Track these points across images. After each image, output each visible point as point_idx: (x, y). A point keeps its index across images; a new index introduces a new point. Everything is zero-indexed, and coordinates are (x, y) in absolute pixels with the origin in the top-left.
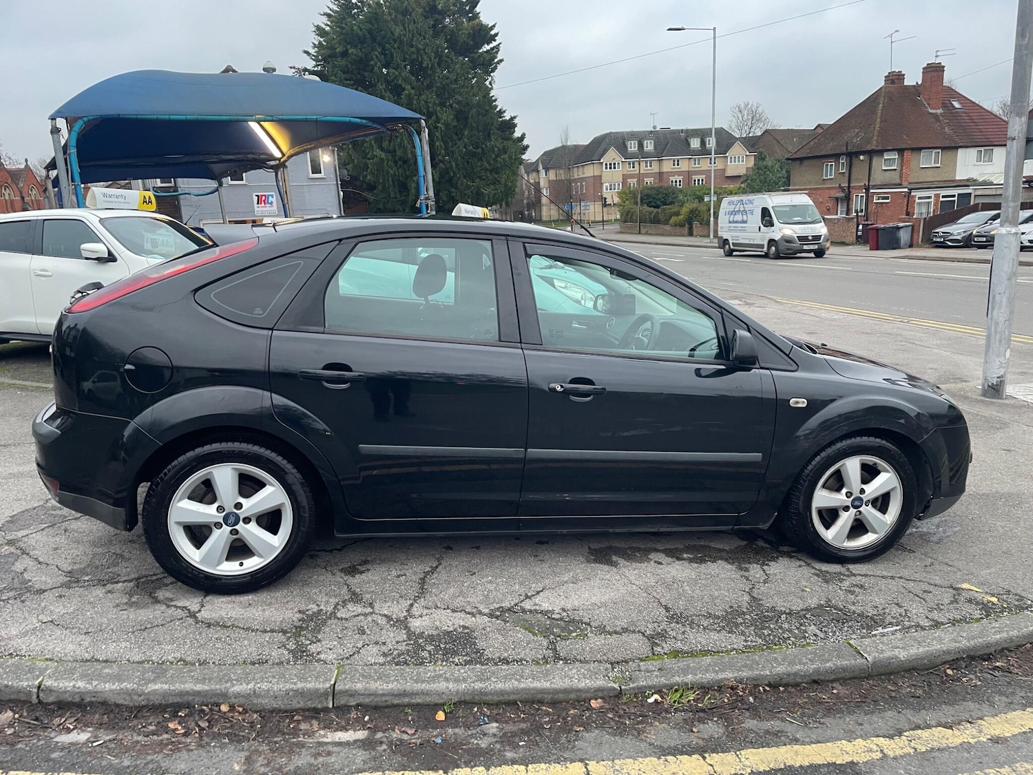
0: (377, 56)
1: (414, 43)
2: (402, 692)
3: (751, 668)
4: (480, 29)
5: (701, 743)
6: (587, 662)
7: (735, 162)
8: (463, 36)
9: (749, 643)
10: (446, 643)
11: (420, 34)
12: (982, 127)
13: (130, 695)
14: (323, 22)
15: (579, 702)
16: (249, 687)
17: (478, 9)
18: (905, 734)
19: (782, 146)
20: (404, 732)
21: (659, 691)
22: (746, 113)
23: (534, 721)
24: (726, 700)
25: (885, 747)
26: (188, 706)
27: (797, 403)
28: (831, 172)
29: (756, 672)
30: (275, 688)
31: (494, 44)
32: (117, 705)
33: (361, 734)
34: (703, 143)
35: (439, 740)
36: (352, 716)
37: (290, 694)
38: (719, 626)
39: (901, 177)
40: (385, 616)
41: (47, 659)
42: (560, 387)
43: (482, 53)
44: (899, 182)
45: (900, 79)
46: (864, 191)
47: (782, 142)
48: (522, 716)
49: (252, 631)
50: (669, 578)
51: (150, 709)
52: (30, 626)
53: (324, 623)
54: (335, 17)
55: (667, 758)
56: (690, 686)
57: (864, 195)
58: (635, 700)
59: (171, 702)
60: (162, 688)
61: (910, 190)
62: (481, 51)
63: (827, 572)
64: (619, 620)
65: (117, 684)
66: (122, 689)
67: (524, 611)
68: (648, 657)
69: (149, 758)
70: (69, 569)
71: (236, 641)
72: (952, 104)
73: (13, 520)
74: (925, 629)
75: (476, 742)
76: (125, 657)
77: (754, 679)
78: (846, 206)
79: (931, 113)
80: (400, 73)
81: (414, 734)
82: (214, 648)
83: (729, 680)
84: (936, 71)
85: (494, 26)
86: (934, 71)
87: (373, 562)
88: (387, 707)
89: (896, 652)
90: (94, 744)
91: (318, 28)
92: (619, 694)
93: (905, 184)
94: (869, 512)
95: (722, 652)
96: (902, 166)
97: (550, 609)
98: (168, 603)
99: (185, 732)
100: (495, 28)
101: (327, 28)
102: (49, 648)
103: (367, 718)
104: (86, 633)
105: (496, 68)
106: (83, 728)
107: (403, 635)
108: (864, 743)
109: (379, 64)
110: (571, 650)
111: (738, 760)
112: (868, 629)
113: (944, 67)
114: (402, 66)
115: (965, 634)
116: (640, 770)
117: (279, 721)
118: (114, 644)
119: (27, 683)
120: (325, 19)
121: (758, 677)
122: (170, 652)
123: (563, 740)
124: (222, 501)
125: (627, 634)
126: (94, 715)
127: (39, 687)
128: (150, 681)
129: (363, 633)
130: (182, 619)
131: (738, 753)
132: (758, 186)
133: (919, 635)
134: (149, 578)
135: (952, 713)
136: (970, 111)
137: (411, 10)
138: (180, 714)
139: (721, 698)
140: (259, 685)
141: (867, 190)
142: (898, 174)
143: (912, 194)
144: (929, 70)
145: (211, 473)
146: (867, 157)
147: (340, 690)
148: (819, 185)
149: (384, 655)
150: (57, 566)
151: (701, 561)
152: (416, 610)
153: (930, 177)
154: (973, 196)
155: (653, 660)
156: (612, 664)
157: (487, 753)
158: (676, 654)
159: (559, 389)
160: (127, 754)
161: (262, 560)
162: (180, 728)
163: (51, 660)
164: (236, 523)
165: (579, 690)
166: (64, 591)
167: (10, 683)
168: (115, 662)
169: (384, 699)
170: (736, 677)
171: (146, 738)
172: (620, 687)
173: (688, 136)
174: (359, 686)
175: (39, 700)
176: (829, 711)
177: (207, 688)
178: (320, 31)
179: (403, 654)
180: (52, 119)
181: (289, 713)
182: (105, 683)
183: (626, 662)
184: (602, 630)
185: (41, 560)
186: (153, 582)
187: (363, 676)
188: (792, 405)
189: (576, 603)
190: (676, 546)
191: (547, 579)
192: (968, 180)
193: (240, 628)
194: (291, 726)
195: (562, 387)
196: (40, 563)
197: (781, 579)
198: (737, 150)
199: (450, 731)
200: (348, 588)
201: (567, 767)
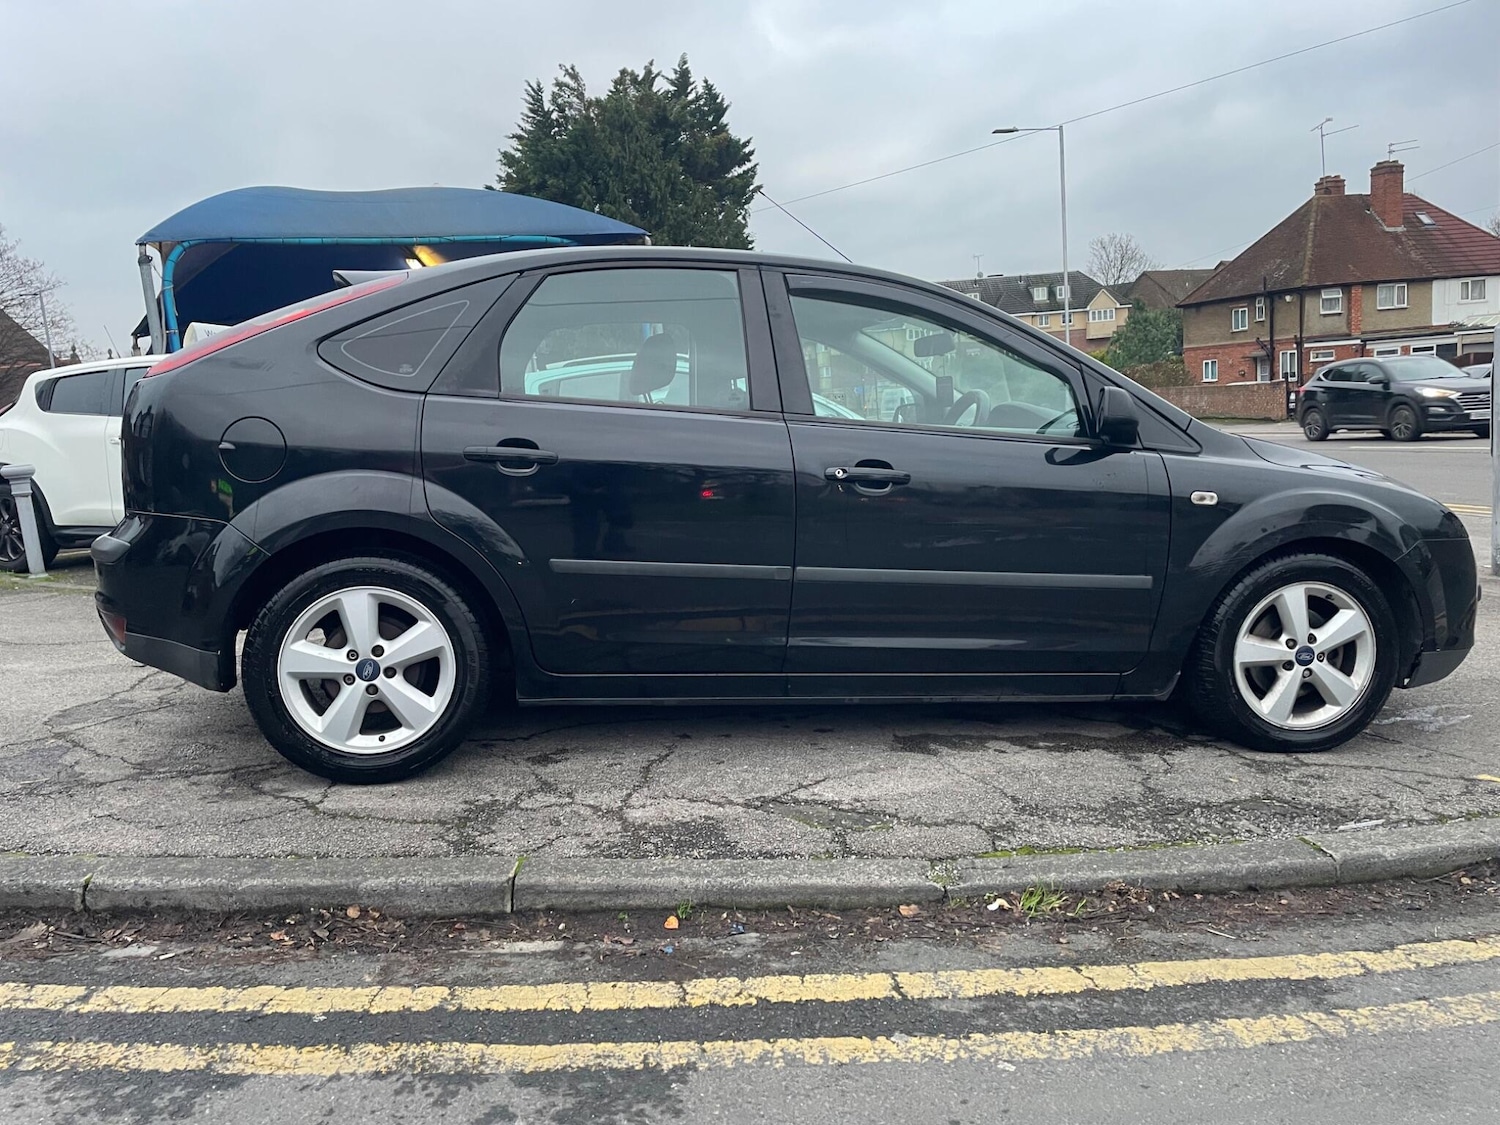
0: (585, 188)
1: (637, 168)
2: (614, 889)
3: (1148, 866)
4: (728, 146)
5: (1074, 955)
6: (894, 857)
7: (1100, 318)
8: (705, 155)
9: (1144, 839)
10: (679, 834)
11: (645, 156)
12: (1466, 249)
13: (217, 894)
14: (512, 147)
15: (882, 908)
16: (389, 881)
17: (724, 120)
18: (1399, 947)
19: (1169, 294)
20: (616, 942)
21: (1005, 894)
22: (1112, 250)
23: (814, 930)
24: (1111, 909)
25: (1368, 962)
26: (300, 909)
27: (1203, 498)
28: (1244, 321)
29: (1156, 871)
30: (427, 882)
31: (748, 165)
32: (198, 911)
33: (553, 945)
34: (1051, 294)
35: (669, 950)
36: (540, 923)
37: (449, 890)
38: (1097, 819)
39: (1349, 324)
40: (590, 806)
41: (100, 856)
42: (841, 472)
43: (732, 178)
44: (1347, 332)
45: (1338, 187)
46: (1295, 346)
47: (1168, 289)
48: (795, 924)
49: (396, 822)
50: (1017, 768)
51: (246, 916)
52: (78, 821)
53: (501, 814)
54: (528, 139)
55: (1020, 969)
56: (1053, 888)
57: (1296, 351)
58: (968, 906)
59: (275, 904)
60: (262, 883)
61: (1364, 341)
62: (730, 176)
63: (1264, 762)
64: (941, 811)
65: (198, 880)
66: (205, 886)
67: (796, 801)
68: (986, 853)
69: (240, 969)
70: (140, 760)
71: (371, 832)
72: (1418, 218)
73: (64, 714)
74: (1423, 824)
75: (724, 952)
76: (212, 852)
77: (1154, 880)
78: (1268, 370)
79: (1388, 232)
80: (618, 209)
81: (632, 944)
82: (338, 840)
83: (1113, 880)
84: (1392, 172)
85: (748, 142)
86: (1388, 173)
87: (574, 750)
88: (593, 911)
89: (1380, 849)
90: (162, 958)
91: (505, 155)
92: (944, 897)
93: (1355, 334)
94: (1323, 670)
95: (1103, 849)
96: (1349, 310)
97: (837, 799)
98: (276, 794)
99: (295, 944)
100: (750, 145)
101: (518, 155)
102: (104, 844)
103: (562, 926)
104: (156, 828)
105: (751, 197)
106: (146, 941)
107: (617, 826)
108: (1335, 957)
109: (589, 197)
110: (868, 842)
111: (1133, 973)
112: (1332, 824)
113: (1403, 166)
114: (622, 198)
115: (1487, 830)
116: (977, 982)
117: (433, 931)
118: (197, 838)
119: (68, 881)
120: (515, 143)
121: (1160, 878)
122: (276, 844)
123: (858, 949)
124: (355, 644)
125: (954, 826)
126: (164, 924)
127: (85, 887)
128: (246, 876)
129: (558, 823)
130: (296, 810)
131: (1132, 966)
132: (1135, 346)
133: (1415, 829)
134: (251, 769)
135: (1474, 925)
136: (1445, 228)
137: (632, 123)
138: (288, 921)
139: (1103, 907)
140: (404, 879)
141: (1300, 344)
142: (1344, 321)
143: (1368, 347)
144: (1380, 171)
145: (339, 600)
146: (1296, 298)
147: (522, 885)
148: (1227, 340)
149: (588, 847)
150: (122, 758)
151: (1067, 749)
152: (633, 800)
153: (1393, 322)
154: (1459, 346)
155: (995, 856)
156: (931, 860)
157: (742, 963)
158: (1031, 849)
159: (840, 475)
160: (208, 966)
161: (412, 732)
162: (287, 939)
163: (105, 856)
164: (375, 676)
165: (882, 890)
166: (131, 784)
167: (44, 882)
168: (198, 856)
169: (587, 899)
170: (1125, 877)
171: (237, 951)
172: (944, 887)
173: (1029, 285)
174: (550, 880)
175: (85, 906)
176: (1276, 924)
177: (328, 882)
178: (509, 160)
179: (616, 846)
180: (140, 244)
181: (448, 921)
182: (180, 879)
183: (953, 859)
184: (915, 821)
185: (100, 752)
186: (256, 773)
187: (556, 868)
188: (1196, 502)
189: (876, 793)
190: (1027, 734)
191: (831, 768)
192: (1450, 326)
193: (378, 818)
194: (450, 936)
195: (844, 471)
196: (98, 755)
197: (1192, 769)
198: (1103, 302)
199: (686, 940)
200: (537, 777)
201: (864, 978)
